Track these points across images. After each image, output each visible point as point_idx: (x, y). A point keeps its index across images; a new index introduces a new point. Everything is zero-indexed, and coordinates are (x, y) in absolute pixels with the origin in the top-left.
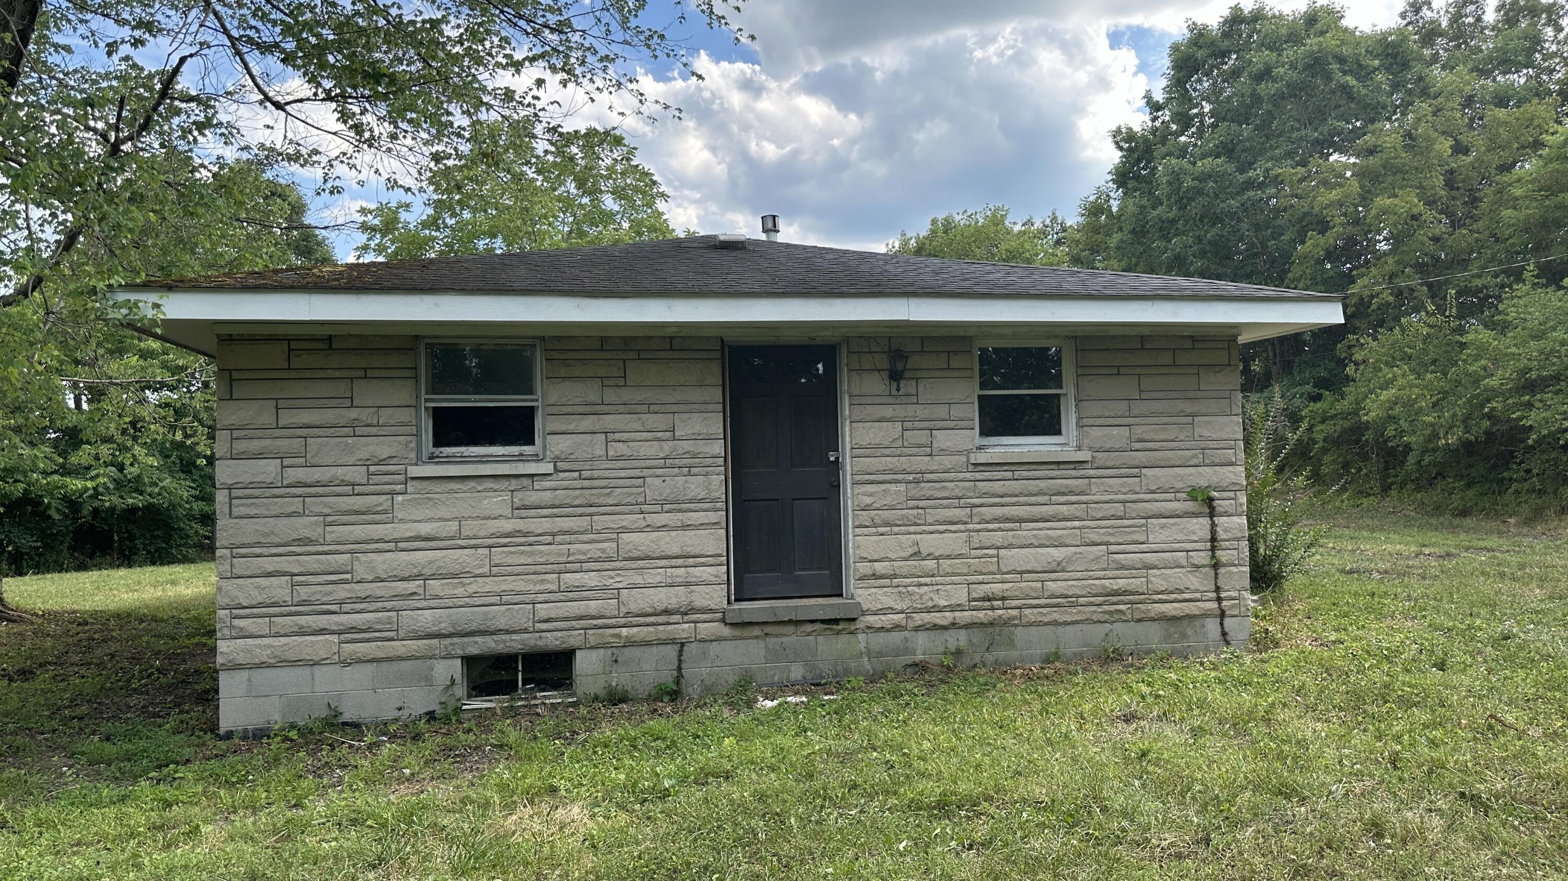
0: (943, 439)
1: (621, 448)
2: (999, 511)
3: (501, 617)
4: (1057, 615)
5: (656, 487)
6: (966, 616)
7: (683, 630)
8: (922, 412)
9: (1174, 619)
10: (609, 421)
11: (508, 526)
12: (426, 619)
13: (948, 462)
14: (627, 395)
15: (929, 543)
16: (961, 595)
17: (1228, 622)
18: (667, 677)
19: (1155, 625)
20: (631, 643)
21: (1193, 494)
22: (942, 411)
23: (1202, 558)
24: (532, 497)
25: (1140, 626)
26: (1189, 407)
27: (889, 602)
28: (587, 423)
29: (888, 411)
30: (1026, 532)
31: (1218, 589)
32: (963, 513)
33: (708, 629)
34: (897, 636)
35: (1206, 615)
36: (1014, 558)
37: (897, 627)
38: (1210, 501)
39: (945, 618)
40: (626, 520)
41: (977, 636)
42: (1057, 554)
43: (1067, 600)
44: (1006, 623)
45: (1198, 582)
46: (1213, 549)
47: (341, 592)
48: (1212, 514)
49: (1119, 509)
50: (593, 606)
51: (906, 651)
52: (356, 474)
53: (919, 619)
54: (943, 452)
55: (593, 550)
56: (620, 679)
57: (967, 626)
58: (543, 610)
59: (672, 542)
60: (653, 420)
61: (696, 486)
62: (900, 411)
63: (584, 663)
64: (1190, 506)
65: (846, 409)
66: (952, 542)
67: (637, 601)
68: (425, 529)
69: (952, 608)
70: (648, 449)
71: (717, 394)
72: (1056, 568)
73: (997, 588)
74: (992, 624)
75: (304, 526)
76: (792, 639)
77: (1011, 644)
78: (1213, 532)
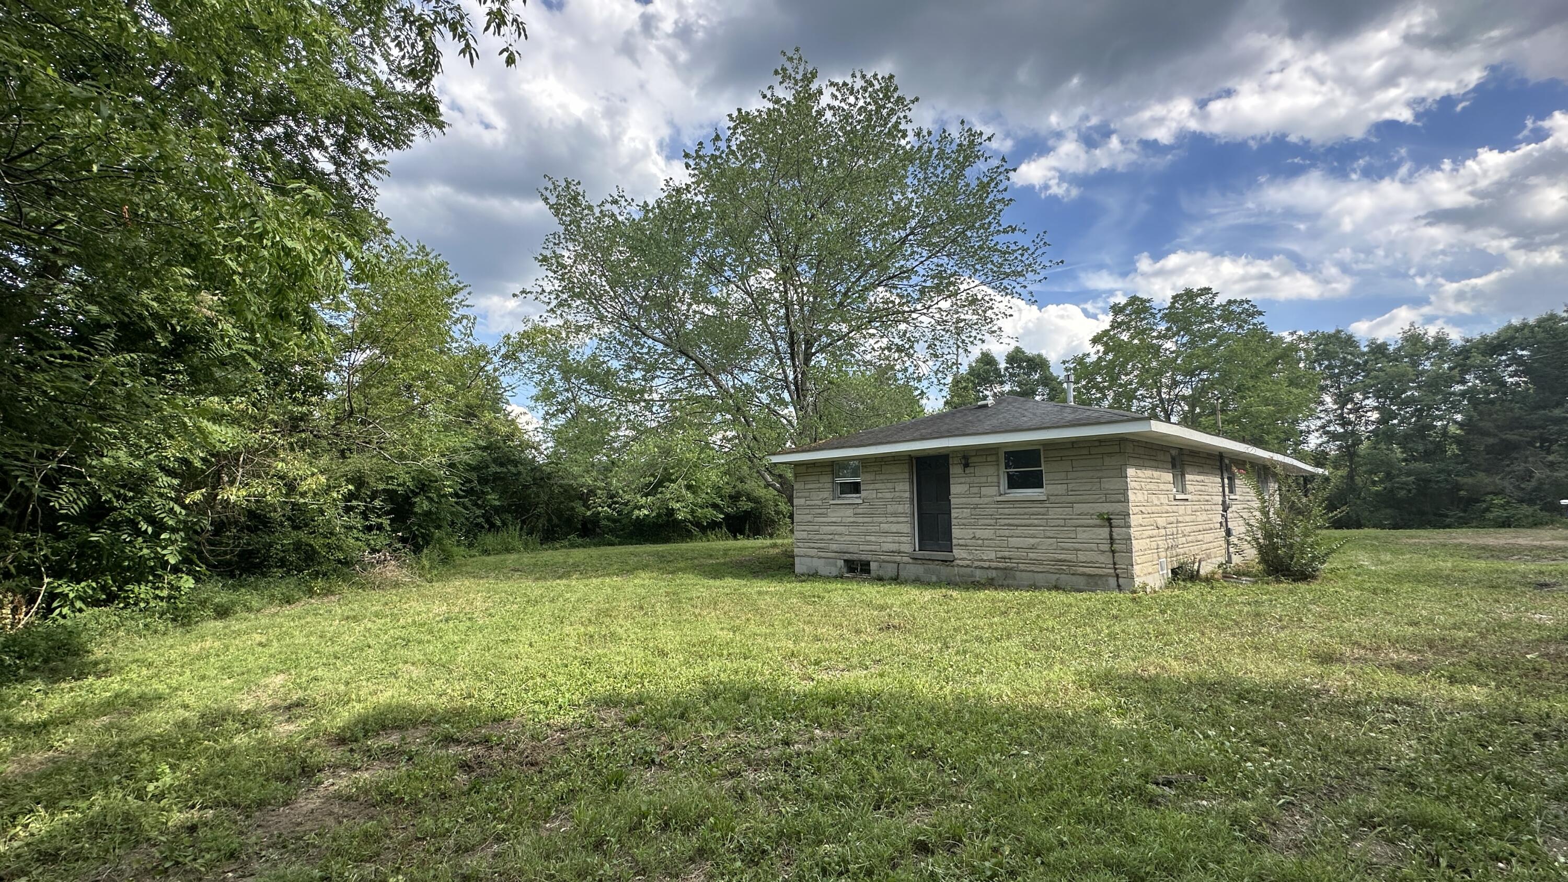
0: (984, 491)
1: (880, 495)
2: (1007, 521)
3: (853, 548)
4: (1033, 568)
5: (890, 509)
6: (994, 564)
7: (898, 559)
8: (976, 480)
9: (1090, 575)
10: (877, 486)
11: (852, 520)
12: (834, 547)
13: (986, 500)
14: (882, 477)
15: (979, 533)
16: (992, 556)
17: (1121, 580)
18: (894, 574)
19: (1082, 578)
20: (884, 561)
21: (1100, 516)
22: (984, 479)
23: (1106, 547)
24: (860, 511)
25: (1074, 578)
26: (1100, 474)
27: (965, 556)
28: (871, 487)
29: (963, 480)
30: (1019, 531)
31: (1115, 564)
32: (992, 522)
33: (906, 559)
34: (969, 570)
35: (1107, 575)
36: (1014, 541)
37: (968, 566)
38: (1109, 520)
39: (987, 564)
40: (881, 519)
41: (1000, 573)
42: (1032, 541)
43: (1039, 562)
44: (1012, 569)
45: (1106, 559)
46: (1112, 544)
47: (817, 537)
48: (1111, 526)
49: (1062, 522)
50: (873, 548)
51: (972, 576)
52: (819, 503)
53: (977, 564)
54: (985, 496)
55: (873, 529)
56: (881, 573)
57: (996, 569)
58: (862, 547)
59: (894, 528)
60: (890, 485)
61: (900, 509)
62: (968, 480)
63: (873, 566)
64: (1098, 522)
65: (952, 481)
66: (988, 533)
67: (886, 547)
68: (834, 520)
69: (990, 561)
70: (888, 495)
71: (907, 475)
72: (1033, 547)
73: (1007, 554)
74: (1005, 569)
75: (809, 518)
76: (932, 566)
77: (1015, 579)
78: (1111, 535)
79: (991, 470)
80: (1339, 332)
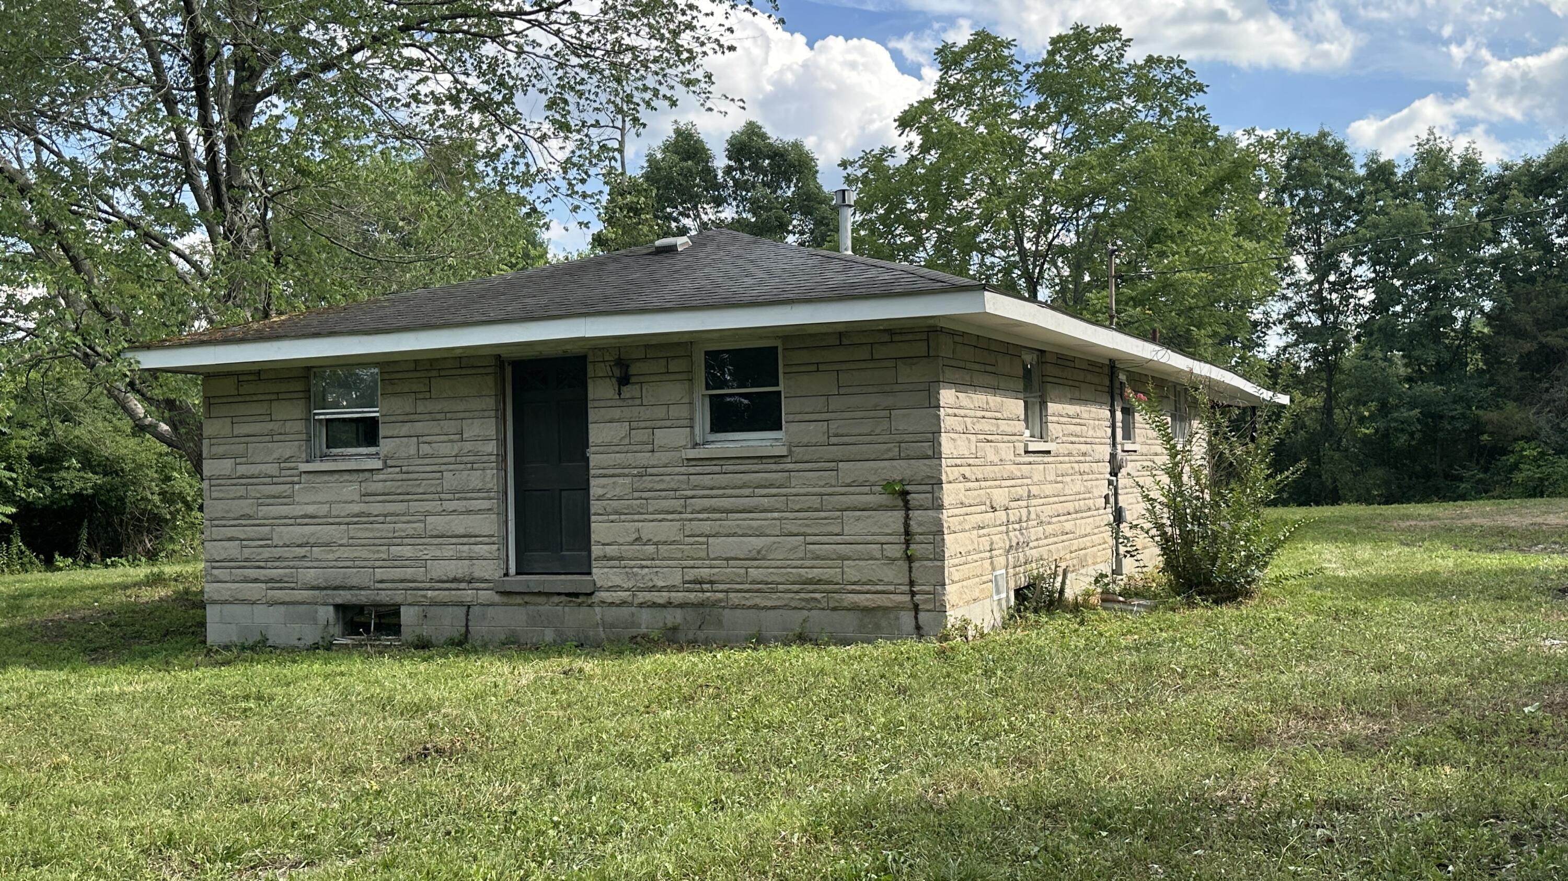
0: (663, 437)
1: (425, 449)
2: (707, 503)
3: (356, 577)
4: (758, 600)
5: (450, 480)
6: (678, 597)
7: (468, 595)
8: (646, 413)
9: (866, 610)
10: (419, 427)
11: (356, 508)
12: (310, 575)
13: (664, 457)
14: (431, 406)
15: (649, 530)
16: (676, 578)
17: (922, 616)
18: (456, 631)
19: (851, 614)
20: (434, 603)
21: (888, 486)
22: (660, 412)
23: (896, 551)
24: (379, 487)
25: (835, 615)
26: (889, 401)
27: (617, 581)
28: (405, 429)
29: (616, 413)
30: (733, 522)
31: (912, 583)
32: (677, 504)
33: (486, 596)
34: (625, 611)
35: (899, 608)
36: (719, 545)
37: (623, 603)
38: (904, 494)
39: (662, 597)
40: (428, 506)
41: (690, 614)
42: (757, 542)
43: (765, 587)
44: (714, 604)
45: (895, 574)
46: (907, 543)
47: (266, 553)
48: (907, 507)
49: (815, 501)
50: (409, 573)
51: (633, 624)
52: (272, 469)
53: (642, 597)
54: (664, 449)
55: (410, 529)
56: (426, 631)
57: (682, 606)
58: (380, 573)
59: (459, 524)
60: (450, 426)
61: (475, 479)
62: (627, 413)
63: (408, 615)
64: (884, 499)
65: (592, 415)
66: (667, 530)
67: (440, 570)
68: (310, 509)
69: (671, 589)
70: (445, 449)
71: (490, 402)
72: (757, 557)
73: (705, 573)
74: (701, 605)
75: (245, 507)
76: (546, 607)
77: (720, 623)
78: (907, 525)
79: (673, 391)
80: (1324, 135)
